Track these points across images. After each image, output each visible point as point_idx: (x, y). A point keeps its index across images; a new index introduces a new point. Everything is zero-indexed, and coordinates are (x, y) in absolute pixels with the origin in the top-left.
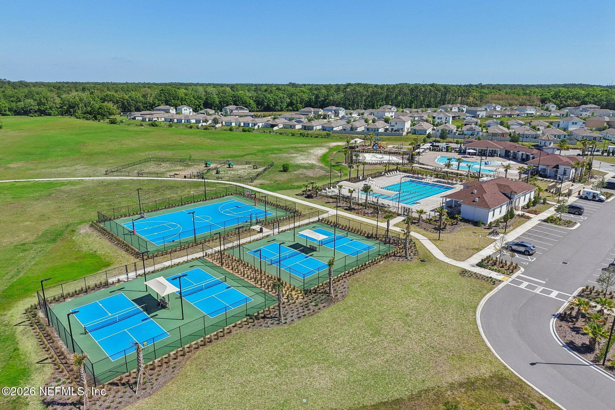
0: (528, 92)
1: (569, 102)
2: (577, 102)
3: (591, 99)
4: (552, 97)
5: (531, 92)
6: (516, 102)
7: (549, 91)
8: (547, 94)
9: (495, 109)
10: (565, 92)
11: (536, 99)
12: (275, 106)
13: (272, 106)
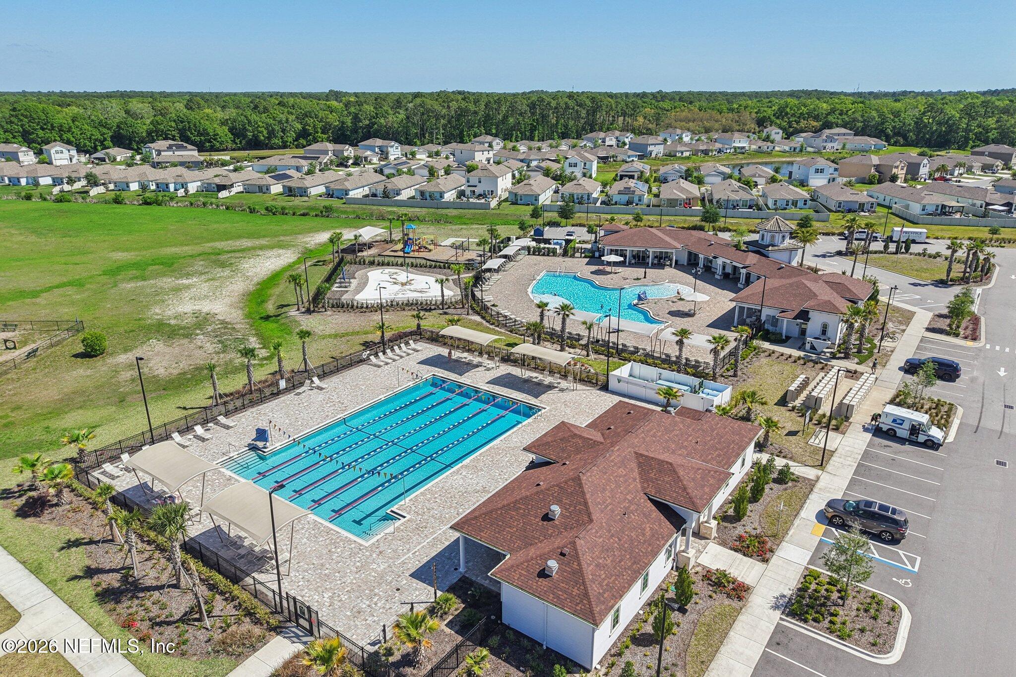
0: (735, 106)
1: (803, 124)
2: (815, 124)
3: (838, 119)
4: (774, 115)
5: (740, 106)
6: (717, 126)
7: (770, 104)
8: (766, 109)
9: (681, 138)
10: (795, 106)
11: (749, 118)
12: (269, 138)
13: (262, 138)
